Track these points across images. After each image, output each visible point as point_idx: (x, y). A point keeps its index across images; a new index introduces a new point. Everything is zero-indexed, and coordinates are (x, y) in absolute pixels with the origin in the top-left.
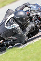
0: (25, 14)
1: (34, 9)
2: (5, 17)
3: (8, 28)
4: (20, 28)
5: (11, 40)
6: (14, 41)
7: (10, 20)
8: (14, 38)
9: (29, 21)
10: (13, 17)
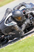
0: (21, 13)
1: (29, 7)
2: (5, 15)
3: (7, 25)
4: (18, 25)
5: (10, 35)
6: (12, 36)
7: (9, 18)
8: (13, 33)
9: (25, 18)
10: (11, 16)
